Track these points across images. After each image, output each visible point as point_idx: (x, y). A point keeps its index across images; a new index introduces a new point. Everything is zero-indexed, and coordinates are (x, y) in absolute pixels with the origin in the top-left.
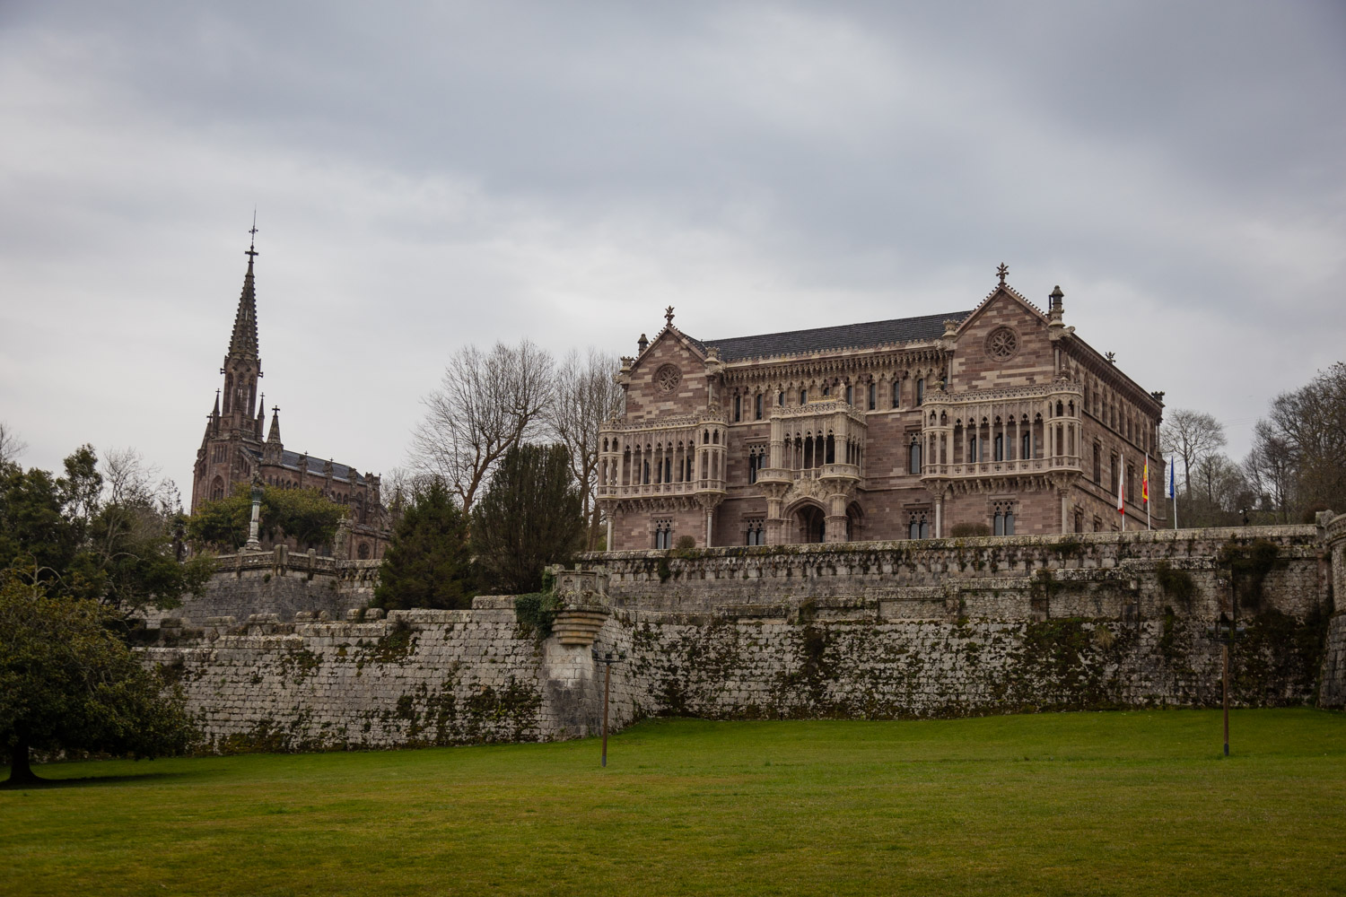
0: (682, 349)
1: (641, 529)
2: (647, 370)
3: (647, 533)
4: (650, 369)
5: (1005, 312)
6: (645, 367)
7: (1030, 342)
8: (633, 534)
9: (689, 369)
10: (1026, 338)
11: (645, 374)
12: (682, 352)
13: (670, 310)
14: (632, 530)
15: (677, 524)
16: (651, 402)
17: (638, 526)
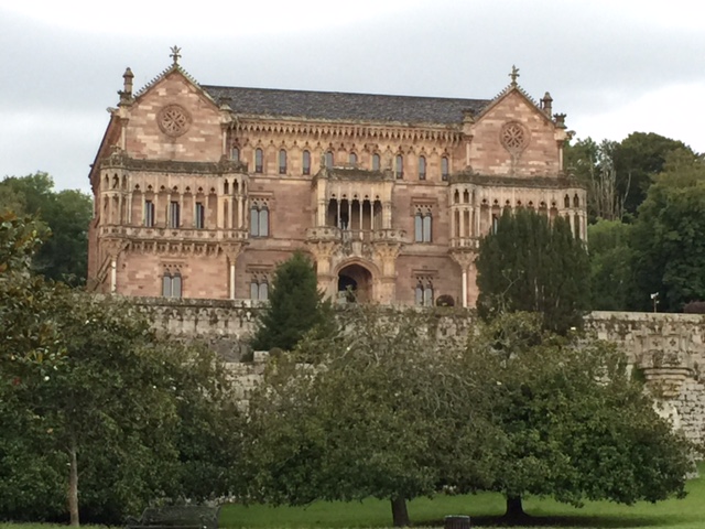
0: (191, 92)
1: (148, 273)
2: (150, 108)
3: (155, 276)
4: (154, 107)
5: (517, 109)
6: (148, 104)
7: (539, 138)
8: (137, 276)
9: (200, 114)
10: (534, 134)
11: (147, 111)
12: (191, 95)
13: (176, 50)
14: (135, 272)
15: (189, 270)
16: (155, 141)
17: (144, 269)
